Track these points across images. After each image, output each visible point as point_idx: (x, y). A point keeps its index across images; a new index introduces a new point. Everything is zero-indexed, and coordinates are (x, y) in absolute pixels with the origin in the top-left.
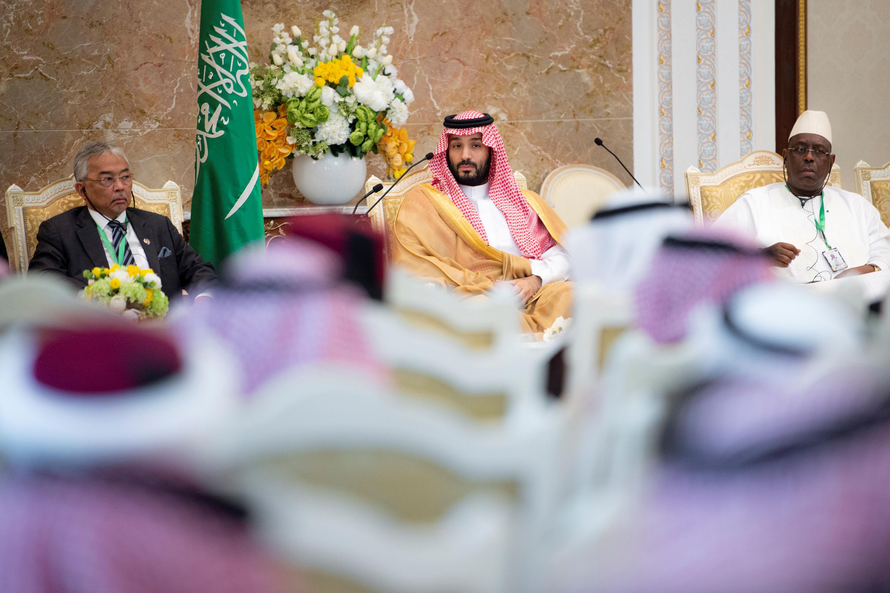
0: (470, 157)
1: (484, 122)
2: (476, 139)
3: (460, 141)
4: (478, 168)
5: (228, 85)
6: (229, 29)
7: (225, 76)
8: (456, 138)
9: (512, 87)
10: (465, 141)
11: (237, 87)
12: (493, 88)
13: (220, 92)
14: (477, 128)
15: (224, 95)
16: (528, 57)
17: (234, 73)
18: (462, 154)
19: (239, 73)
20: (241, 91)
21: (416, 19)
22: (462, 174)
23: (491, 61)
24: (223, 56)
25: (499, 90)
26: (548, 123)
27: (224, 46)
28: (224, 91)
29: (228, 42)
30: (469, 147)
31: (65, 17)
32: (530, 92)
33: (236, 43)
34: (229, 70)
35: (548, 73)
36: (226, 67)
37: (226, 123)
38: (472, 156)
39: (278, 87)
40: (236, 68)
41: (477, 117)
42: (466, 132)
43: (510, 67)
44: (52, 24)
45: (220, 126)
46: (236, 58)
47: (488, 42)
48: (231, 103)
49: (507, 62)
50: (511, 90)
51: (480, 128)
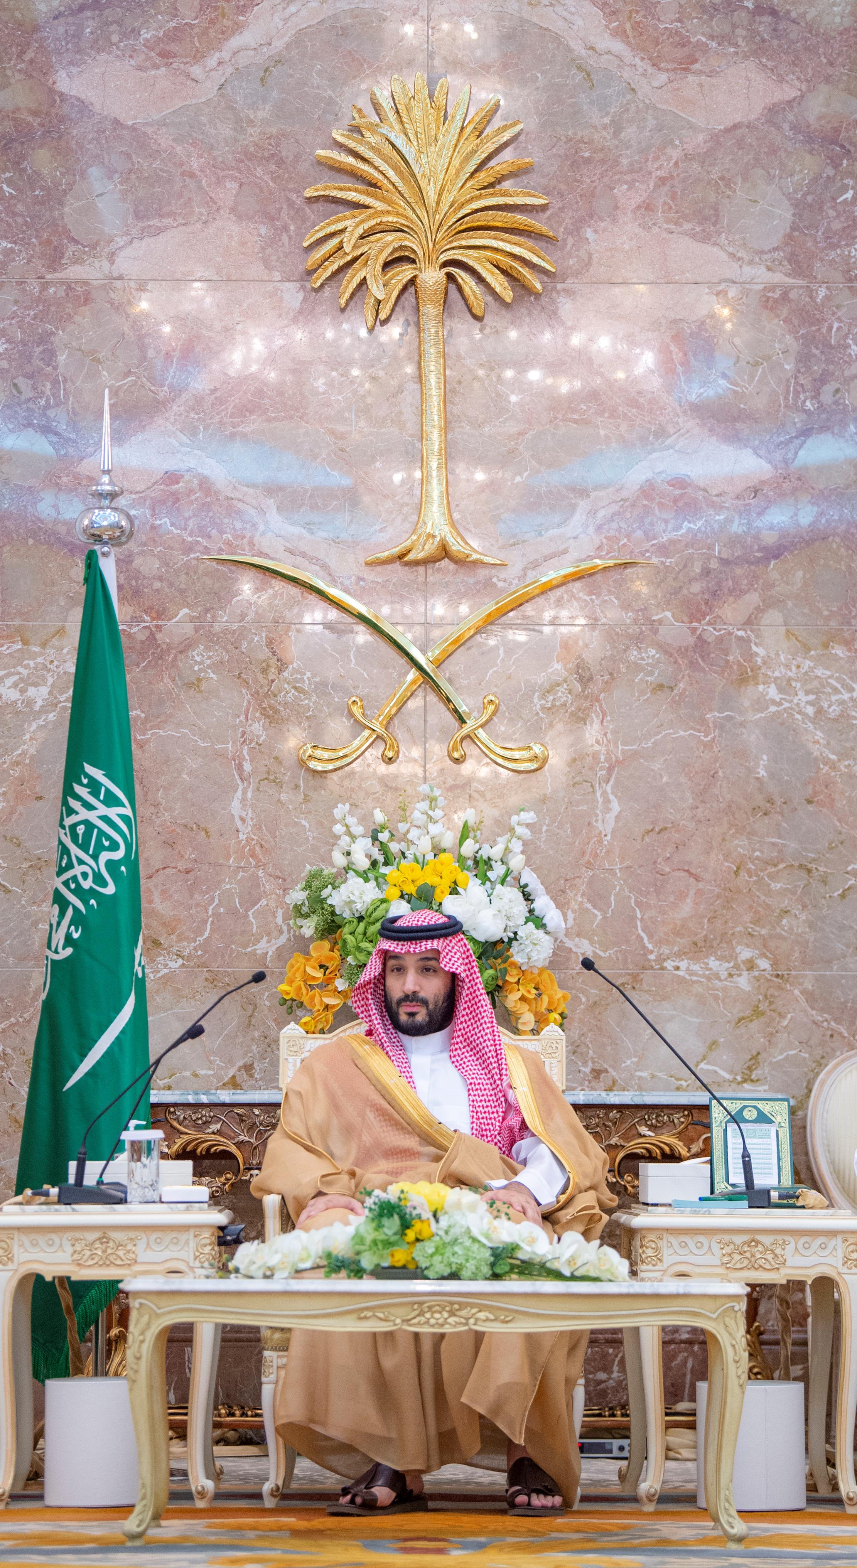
0: (417, 989)
1: (442, 932)
2: (429, 959)
3: (402, 962)
4: (431, 1007)
5: (85, 875)
6: (94, 786)
7: (81, 862)
8: (396, 957)
9: (780, 917)
10: (411, 963)
11: (99, 879)
12: (747, 918)
13: (73, 886)
14: (429, 942)
15: (79, 891)
16: (809, 871)
17: (95, 857)
18: (404, 984)
19: (105, 856)
20: (105, 884)
21: (616, 807)
22: (403, 1018)
23: (743, 875)
24: (81, 829)
25: (757, 922)
26: (843, 977)
27: (84, 814)
28: (78, 885)
29: (89, 807)
30: (417, 972)
31: (41, 798)
32: (811, 926)
33: (103, 810)
34: (87, 852)
35: (843, 896)
36: (84, 847)
37: (76, 936)
38: (421, 988)
39: (329, 902)
40: (99, 848)
41: (432, 923)
42: (412, 947)
43: (776, 886)
44: (20, 808)
45: (69, 941)
46: (101, 833)
47: (740, 845)
48: (85, 902)
49: (771, 877)
50: (779, 922)
51: (435, 942)
